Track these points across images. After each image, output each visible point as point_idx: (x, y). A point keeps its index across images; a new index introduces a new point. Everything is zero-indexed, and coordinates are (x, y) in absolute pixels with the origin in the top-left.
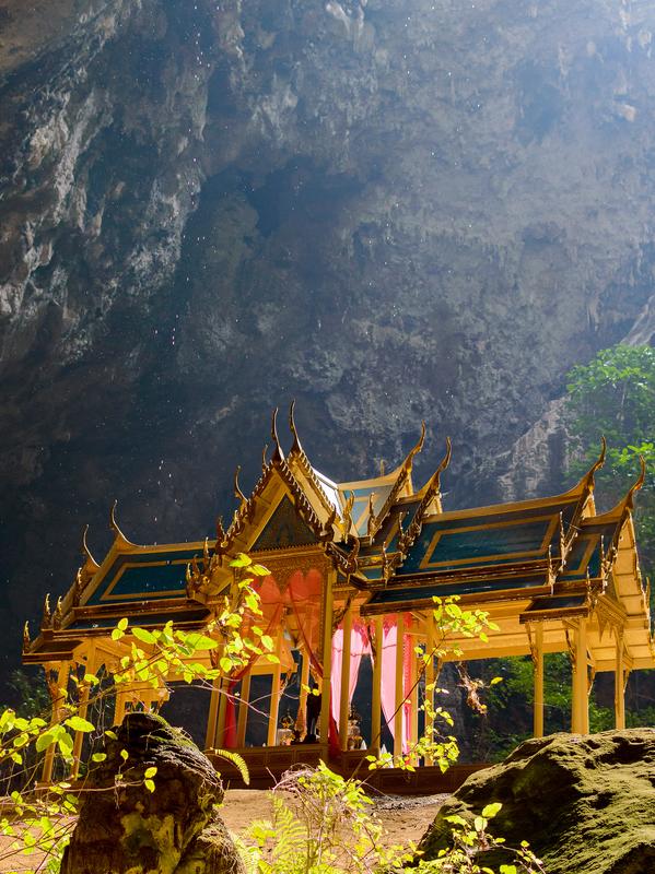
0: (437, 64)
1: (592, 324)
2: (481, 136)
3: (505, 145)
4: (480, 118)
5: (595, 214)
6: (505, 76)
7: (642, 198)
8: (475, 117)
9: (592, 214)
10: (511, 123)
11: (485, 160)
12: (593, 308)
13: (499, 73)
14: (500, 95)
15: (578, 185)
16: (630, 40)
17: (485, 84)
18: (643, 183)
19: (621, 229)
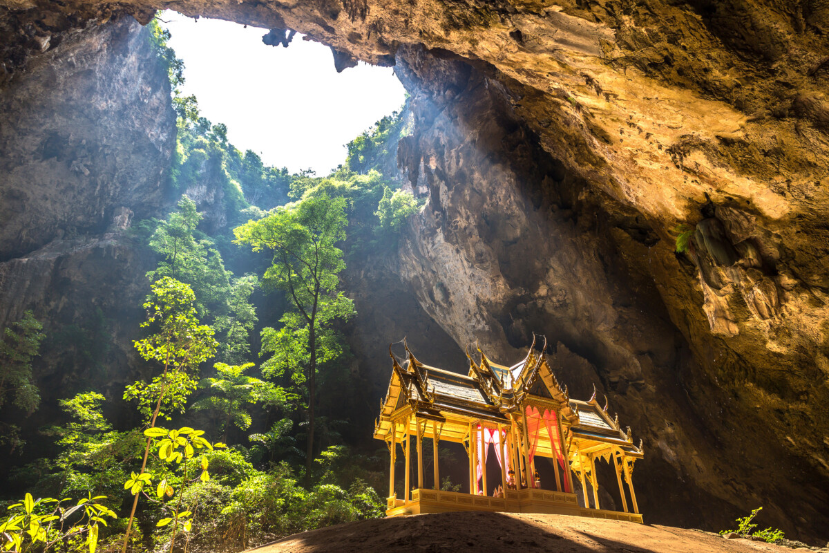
0: (19, 109)
1: (21, 239)
2: (17, 145)
3: (26, 154)
4: (22, 139)
5: (47, 199)
6: (45, 131)
7: (69, 203)
8: (20, 137)
9: (45, 198)
10: (34, 148)
11: (11, 155)
12: (24, 233)
13: (44, 128)
14: (37, 136)
15: (45, 185)
16: (101, 148)
17: (34, 128)
18: (73, 198)
19: (55, 210)
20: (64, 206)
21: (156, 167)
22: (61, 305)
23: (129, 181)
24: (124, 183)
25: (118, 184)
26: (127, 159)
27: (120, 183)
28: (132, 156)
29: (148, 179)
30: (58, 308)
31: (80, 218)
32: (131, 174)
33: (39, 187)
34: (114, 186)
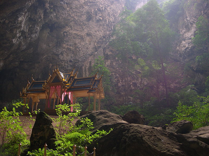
0: (75, 10)
1: (95, 46)
2: (81, 20)
3: (84, 22)
4: (81, 18)
5: (96, 31)
11: (81, 24)
13: (84, 12)
14: (84, 15)
16: (101, 9)
17: (82, 13)
18: (103, 28)
19: (100, 34)
20: (102, 31)
21: (121, 6)
22: (109, 63)
23: (115, 14)
24: (114, 16)
25: (113, 17)
26: (110, 8)
27: (113, 16)
28: (112, 6)
29: (120, 11)
30: (108, 64)
31: (108, 33)
32: (115, 12)
33: (93, 29)
34: (112, 18)
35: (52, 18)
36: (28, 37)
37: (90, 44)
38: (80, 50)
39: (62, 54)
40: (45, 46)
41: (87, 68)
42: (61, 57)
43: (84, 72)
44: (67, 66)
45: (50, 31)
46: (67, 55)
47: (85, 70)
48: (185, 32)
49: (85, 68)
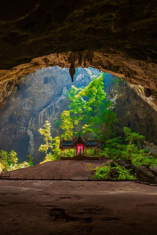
16: (55, 77)
18: (54, 89)
19: (51, 93)
25: (61, 83)
26: (60, 76)
32: (63, 79)
35: (22, 81)
36: (5, 94)
37: (44, 100)
38: (37, 104)
39: (24, 105)
40: (14, 99)
41: (42, 116)
42: (24, 108)
43: (39, 119)
44: (27, 114)
45: (17, 89)
46: (28, 106)
47: (41, 118)
48: (110, 98)
49: (40, 116)
